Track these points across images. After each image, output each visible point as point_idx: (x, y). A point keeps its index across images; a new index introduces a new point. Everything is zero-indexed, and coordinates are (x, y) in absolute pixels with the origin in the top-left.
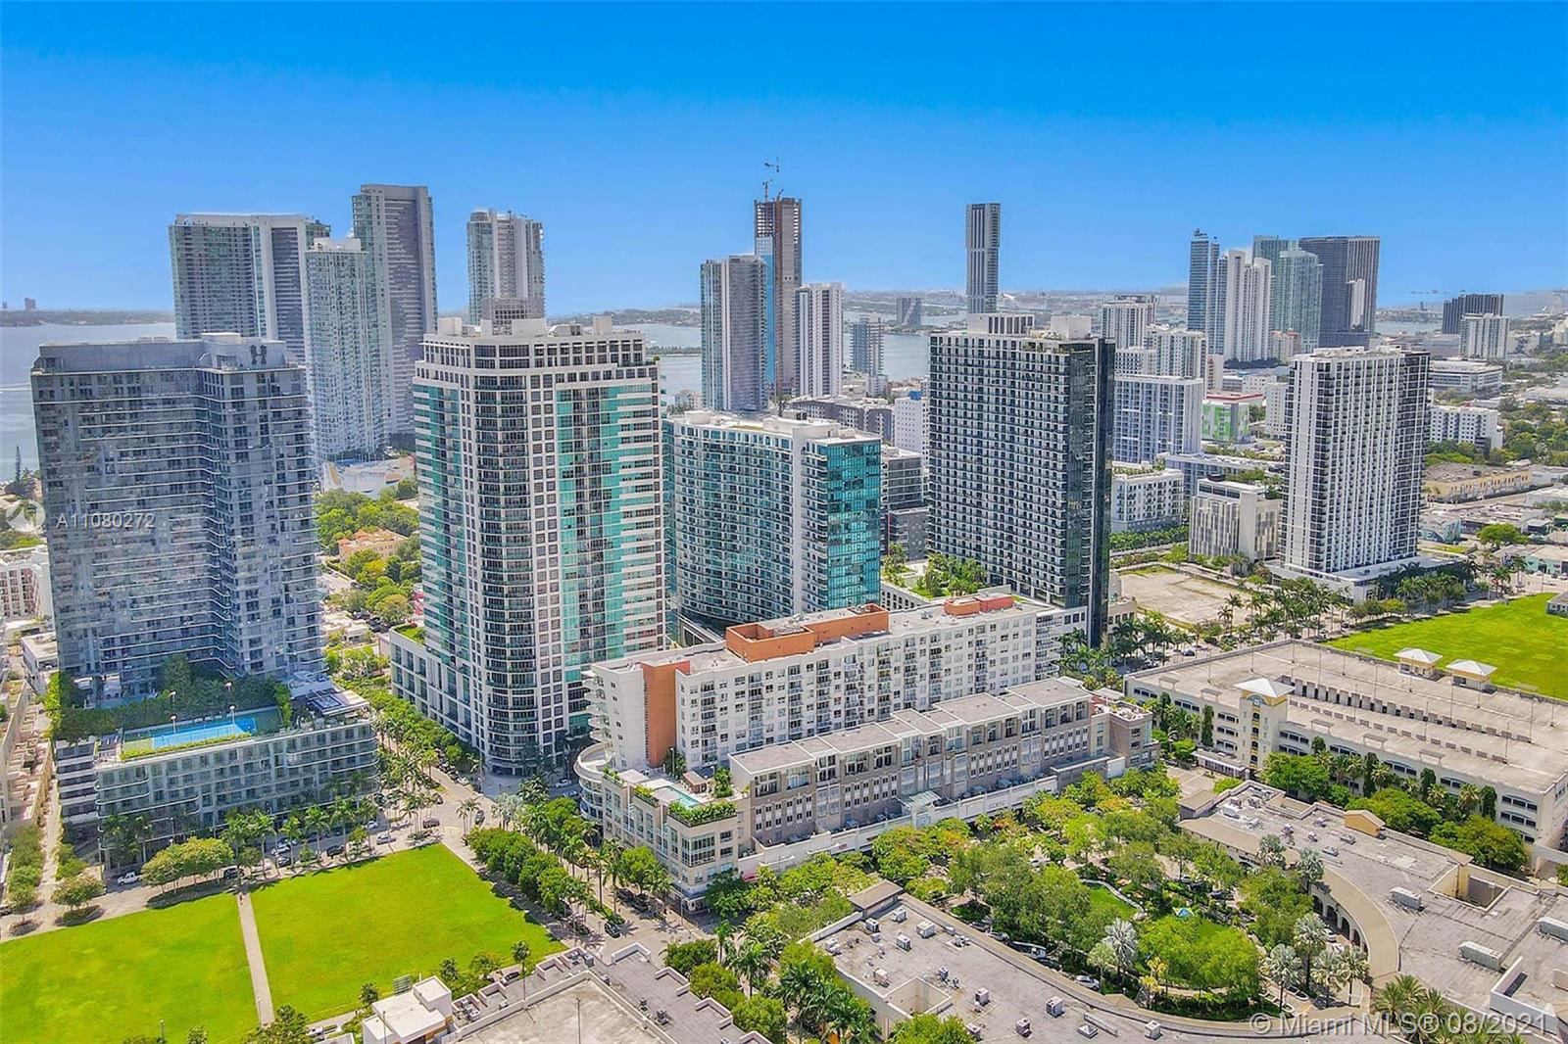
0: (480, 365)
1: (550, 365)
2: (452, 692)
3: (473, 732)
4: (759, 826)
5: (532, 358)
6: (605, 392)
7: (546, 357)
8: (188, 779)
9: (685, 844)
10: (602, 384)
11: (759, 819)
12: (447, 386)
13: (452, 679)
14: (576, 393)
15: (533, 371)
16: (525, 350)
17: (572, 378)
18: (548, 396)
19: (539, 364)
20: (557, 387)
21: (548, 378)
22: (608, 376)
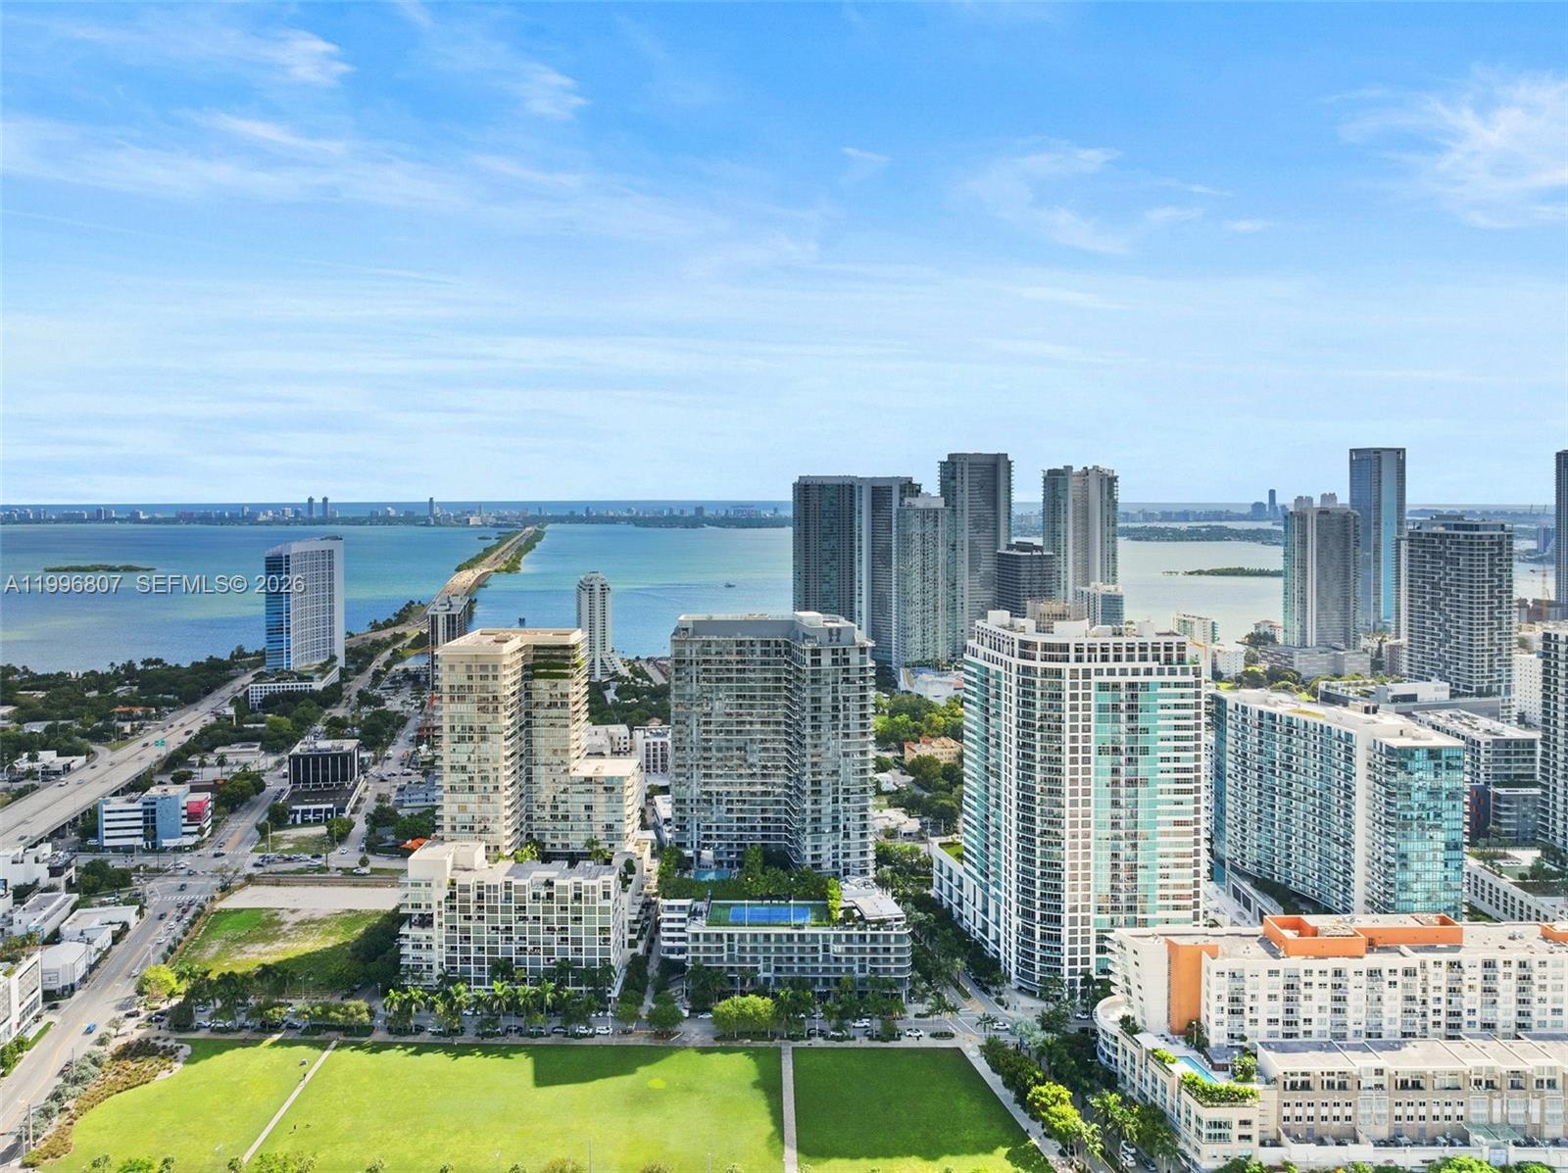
0: (1023, 656)
1: (1089, 660)
2: (985, 912)
3: (1001, 951)
4: (1287, 1119)
5: (1072, 654)
6: (1146, 686)
7: (1086, 654)
8: (754, 949)
9: (1199, 1120)
10: (1141, 679)
11: (1287, 1112)
12: (993, 667)
13: (985, 900)
14: (1116, 686)
15: (1073, 665)
16: (1066, 648)
17: (1111, 672)
18: (1086, 686)
19: (1079, 659)
20: (1095, 679)
21: (1087, 673)
22: (1148, 672)
